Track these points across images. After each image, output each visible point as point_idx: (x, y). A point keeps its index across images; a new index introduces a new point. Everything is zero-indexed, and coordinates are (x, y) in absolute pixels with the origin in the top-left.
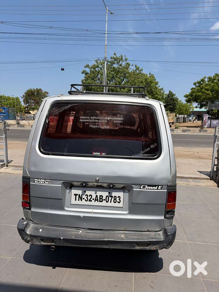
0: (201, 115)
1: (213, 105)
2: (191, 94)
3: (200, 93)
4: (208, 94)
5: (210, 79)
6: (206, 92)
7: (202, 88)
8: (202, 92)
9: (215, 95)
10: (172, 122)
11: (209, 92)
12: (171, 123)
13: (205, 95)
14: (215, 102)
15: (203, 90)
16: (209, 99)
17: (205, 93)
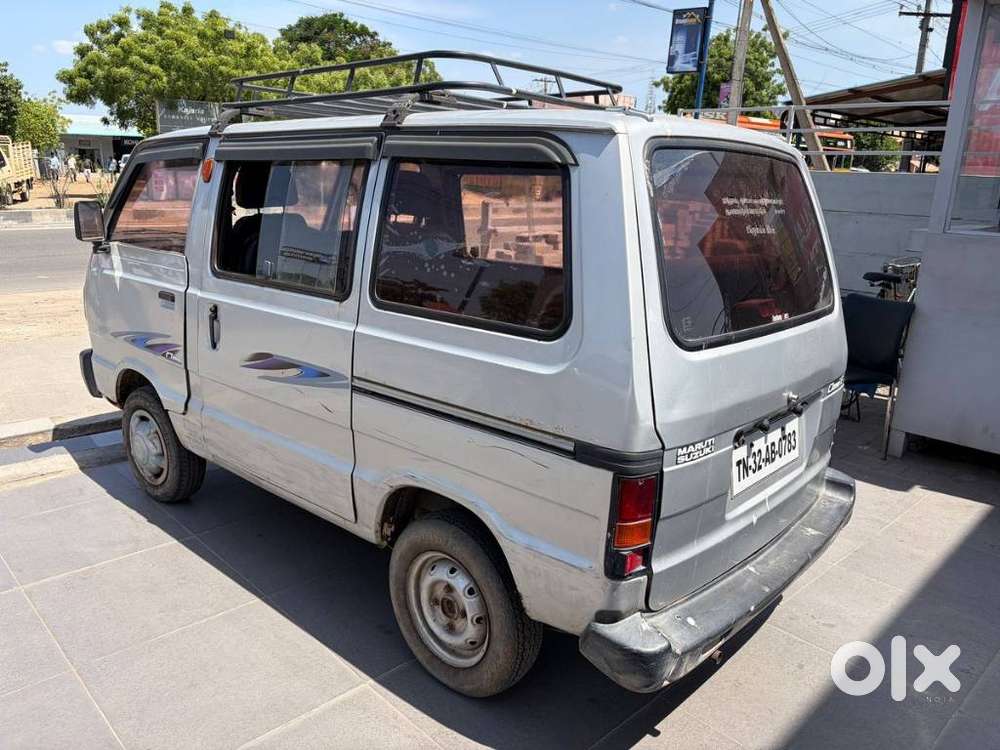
0: (93, 150)
1: (173, 117)
2: (85, 70)
3: (123, 70)
4: (155, 76)
5: (148, 20)
6: (145, 65)
7: (127, 51)
8: (132, 65)
9: (180, 83)
10: (28, 180)
11: (155, 68)
12: (25, 185)
13: (146, 77)
14: (180, 109)
15: (134, 58)
16: (159, 94)
17: (142, 71)
